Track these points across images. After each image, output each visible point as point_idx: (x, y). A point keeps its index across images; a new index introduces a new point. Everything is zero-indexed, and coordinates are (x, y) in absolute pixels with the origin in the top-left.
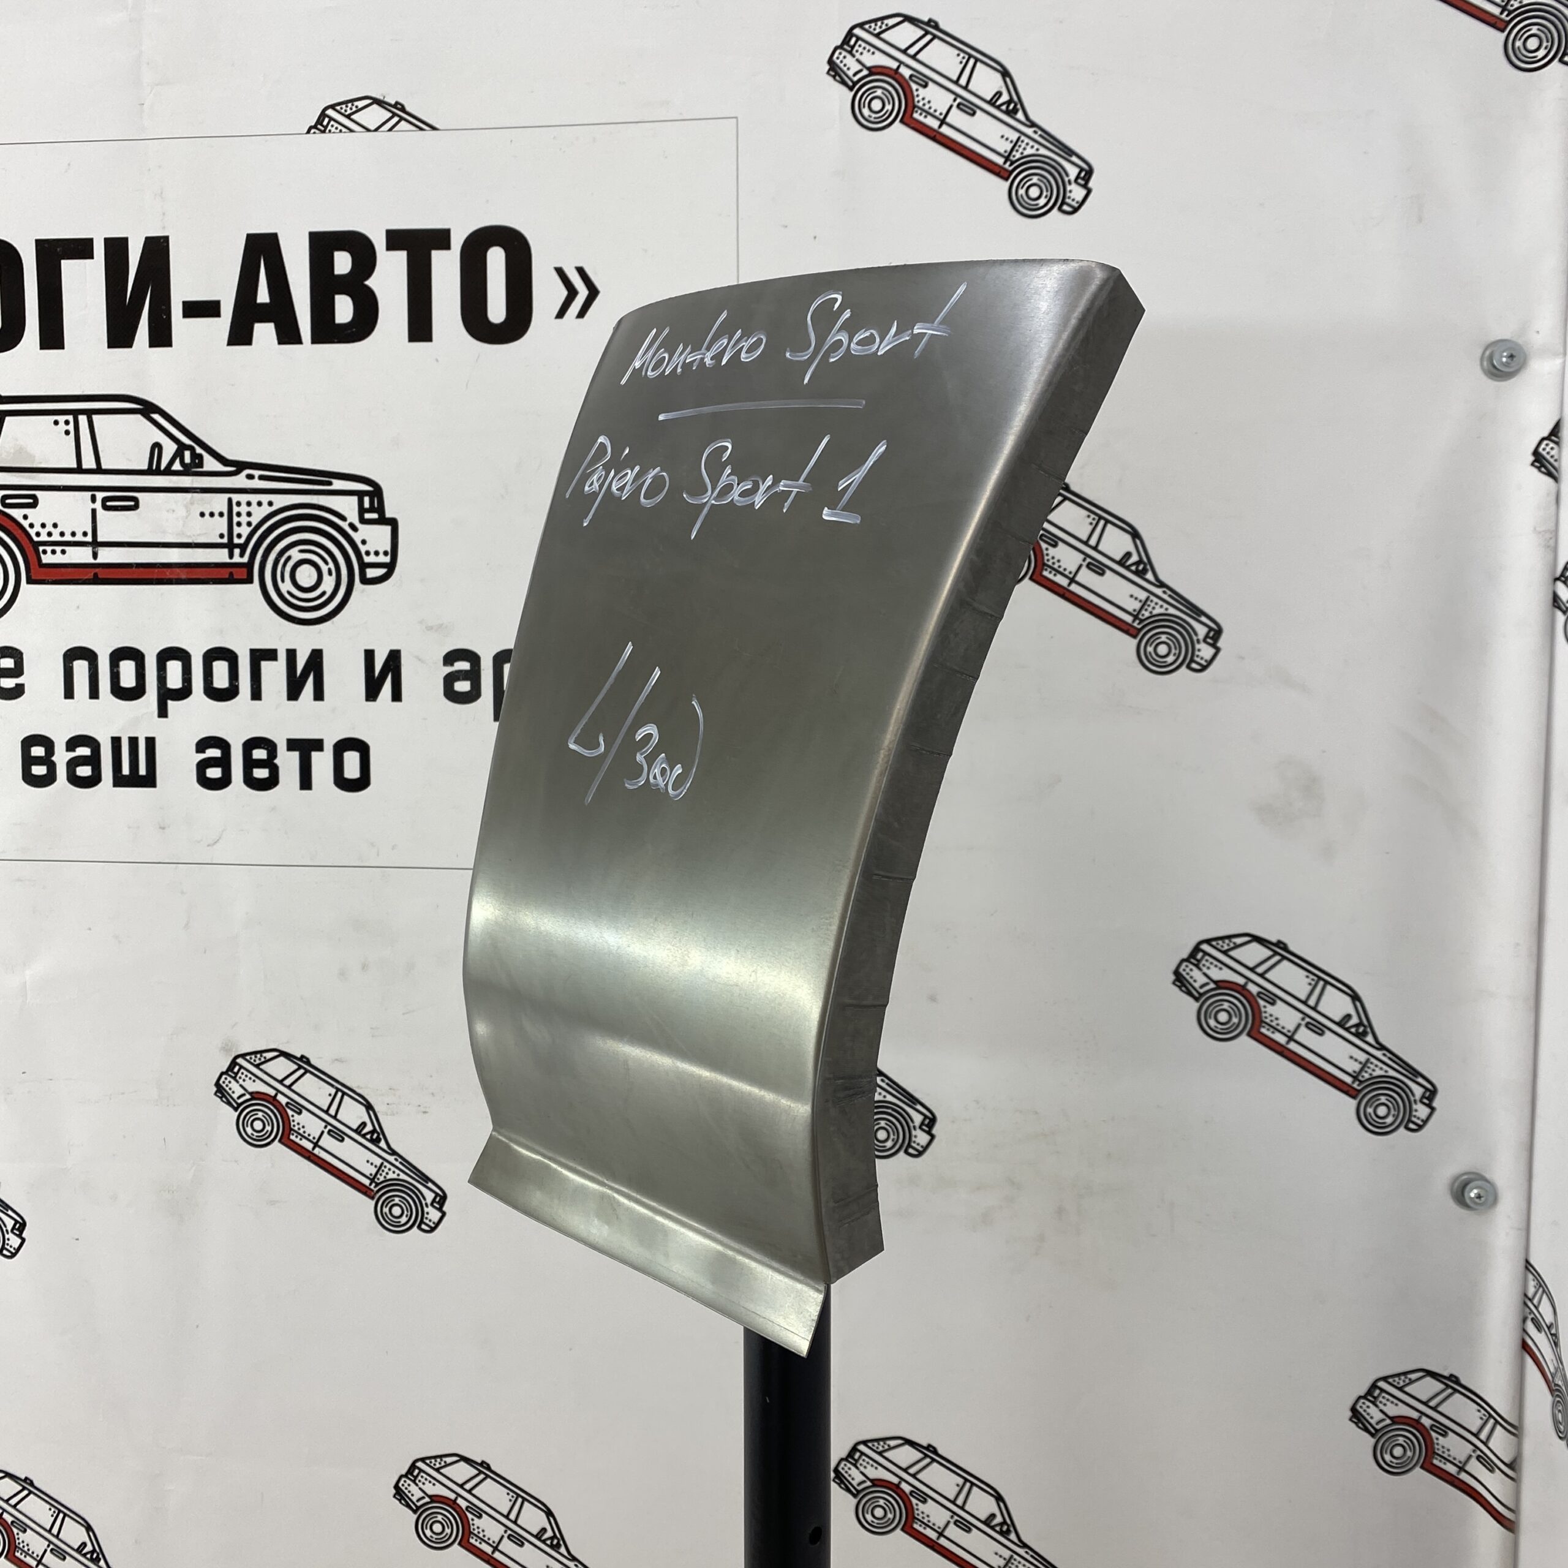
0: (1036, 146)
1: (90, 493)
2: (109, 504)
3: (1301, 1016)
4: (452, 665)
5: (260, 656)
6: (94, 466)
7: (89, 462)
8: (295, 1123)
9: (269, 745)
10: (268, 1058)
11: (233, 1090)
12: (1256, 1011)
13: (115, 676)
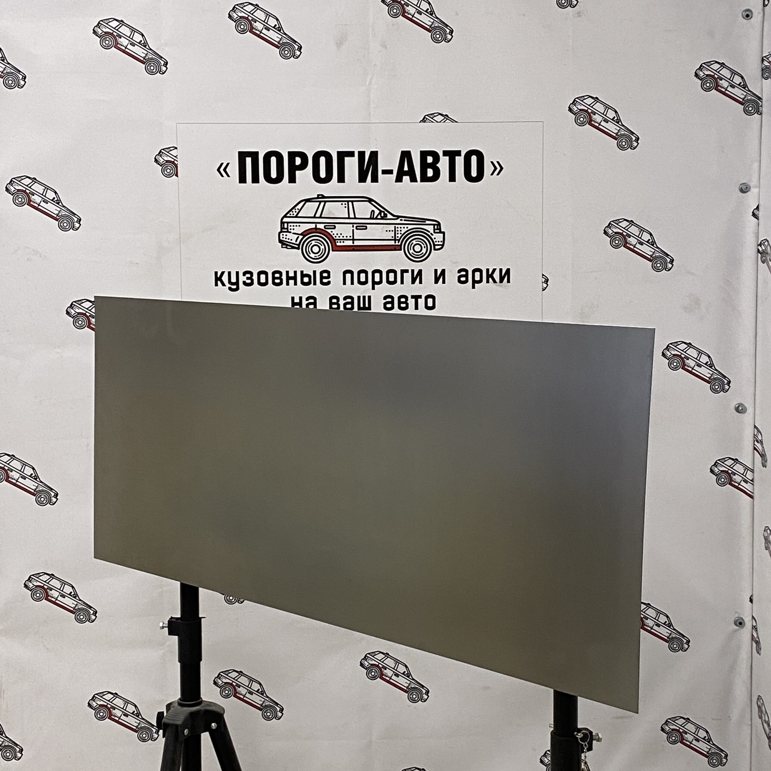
0: (625, 131)
1: (351, 225)
2: (358, 228)
3: (695, 362)
4: (460, 273)
5: (403, 272)
6: (353, 217)
7: (352, 216)
9: (406, 297)
12: (684, 362)
13: (359, 278)
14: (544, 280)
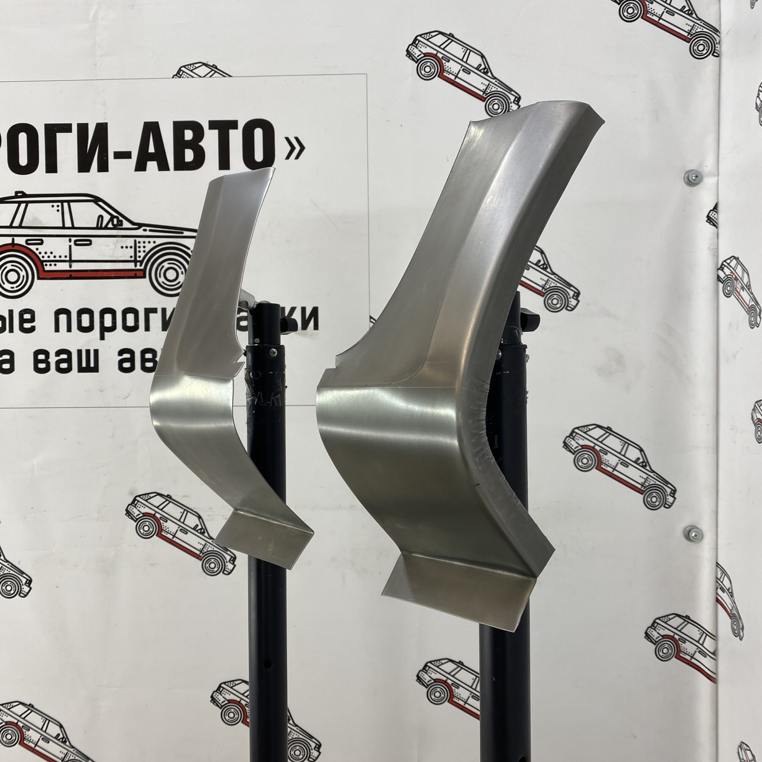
0: (497, 87)
1: (68, 239)
2: (77, 243)
3: (618, 459)
4: (239, 314)
5: (149, 311)
6: (70, 226)
7: (68, 224)
8: (164, 527)
9: (153, 352)
10: (151, 496)
11: (134, 512)
12: (599, 458)
13: (79, 321)
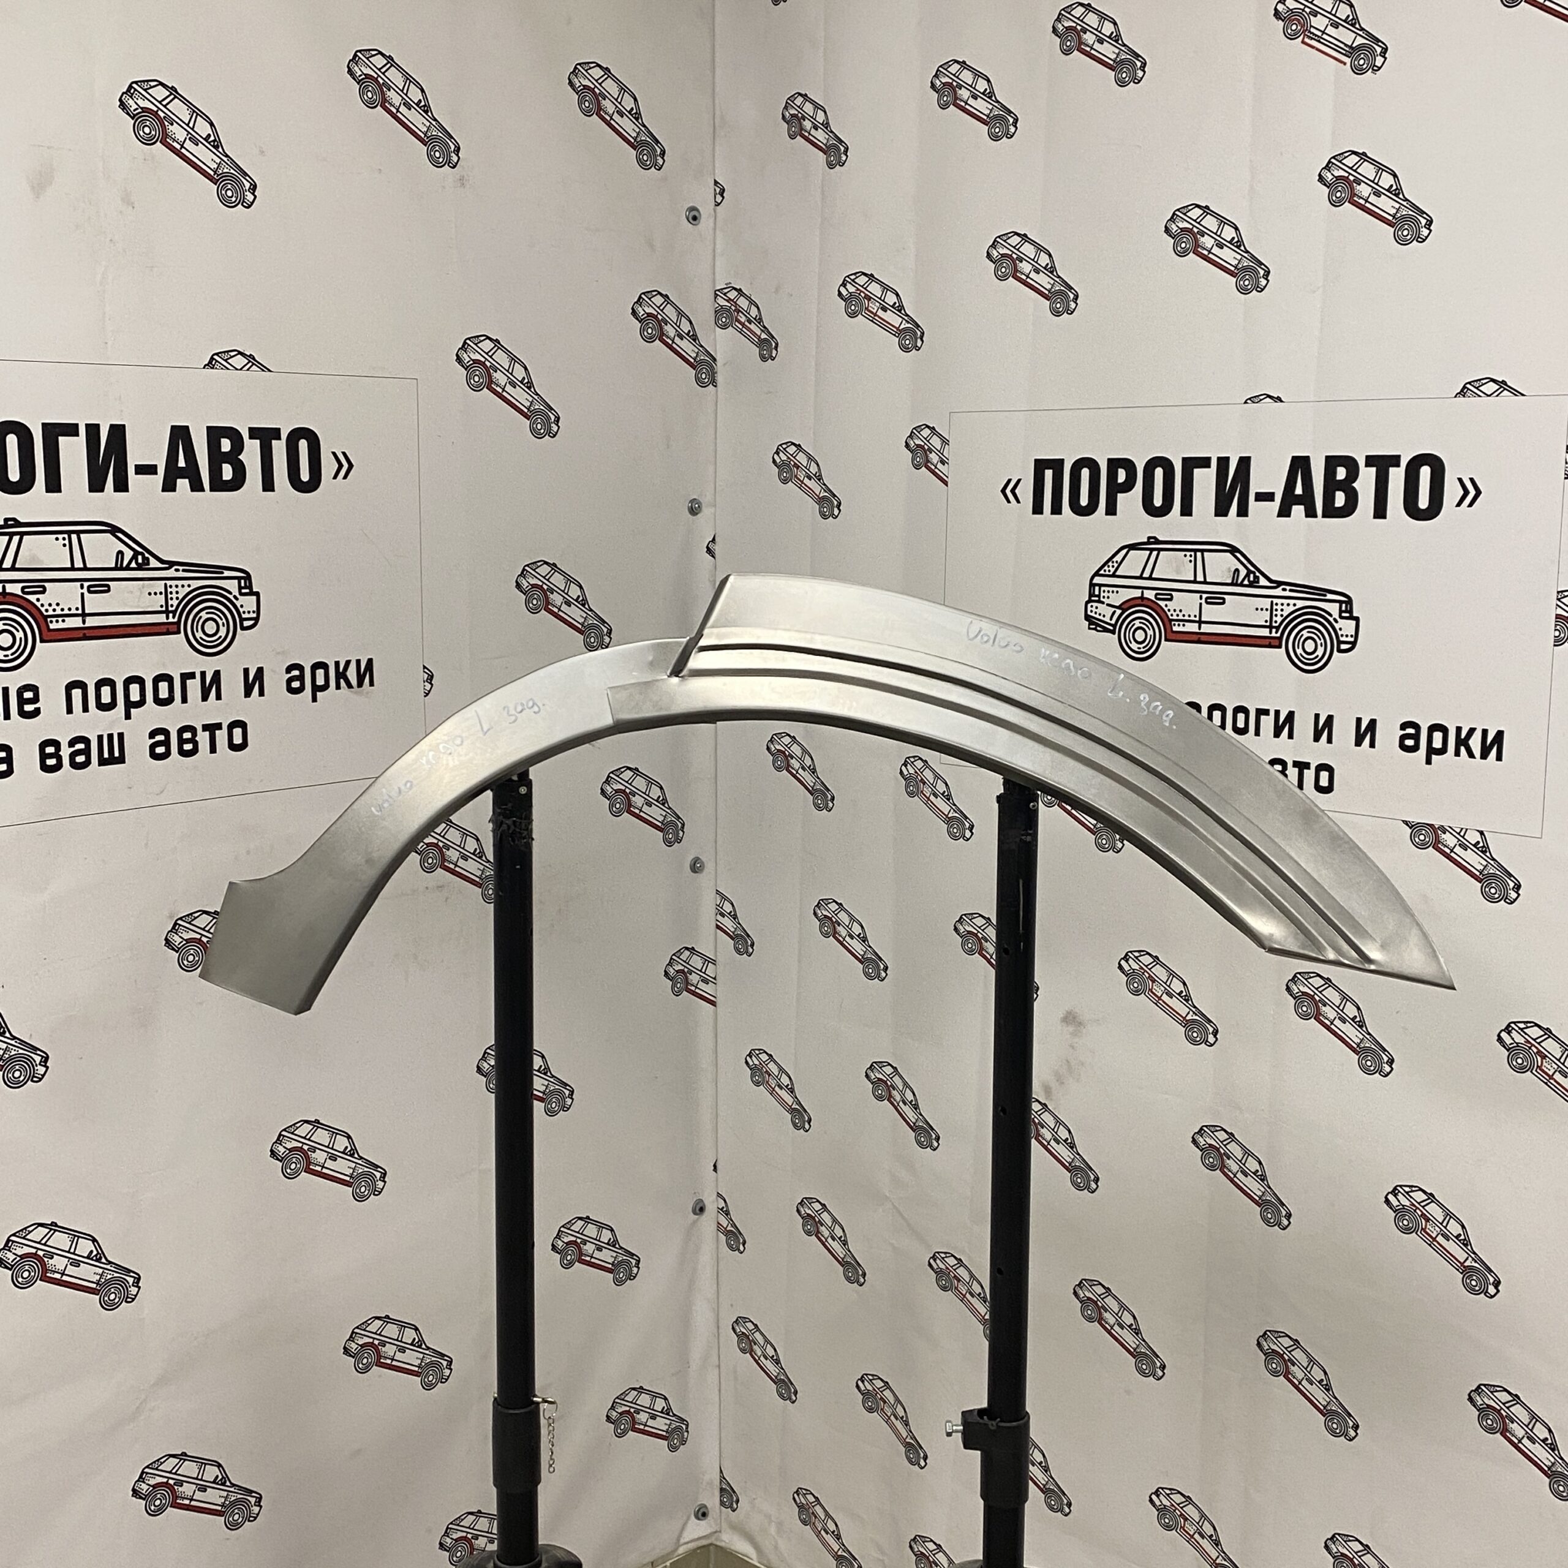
0: (538, 404)
1: (78, 584)
2: (92, 589)
3: (644, 799)
4: (290, 673)
5: (186, 677)
6: (81, 566)
7: (78, 564)
10: (196, 916)
11: (175, 941)
12: (629, 801)
13: (98, 697)
14: (426, 676)
